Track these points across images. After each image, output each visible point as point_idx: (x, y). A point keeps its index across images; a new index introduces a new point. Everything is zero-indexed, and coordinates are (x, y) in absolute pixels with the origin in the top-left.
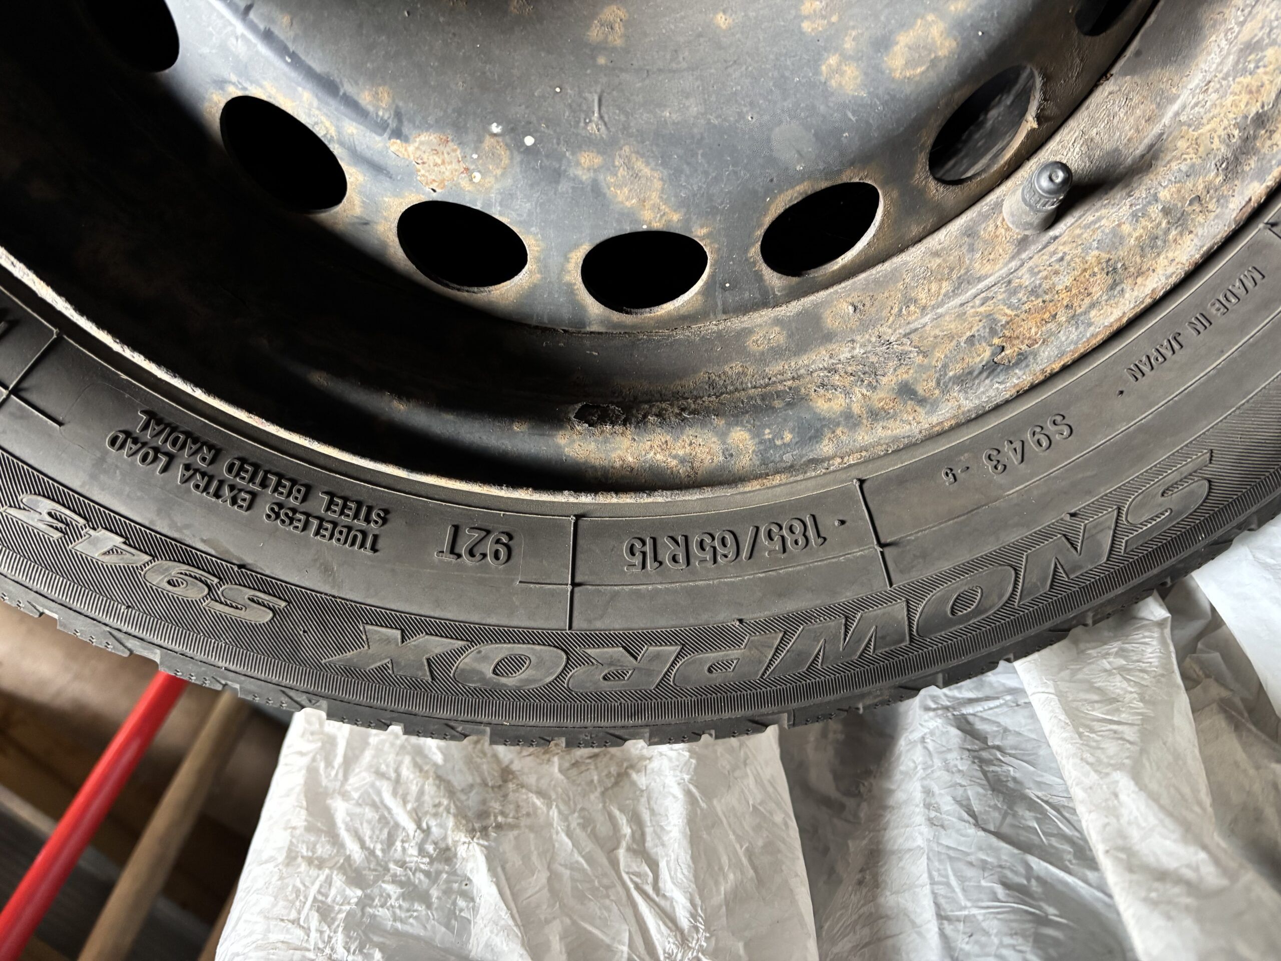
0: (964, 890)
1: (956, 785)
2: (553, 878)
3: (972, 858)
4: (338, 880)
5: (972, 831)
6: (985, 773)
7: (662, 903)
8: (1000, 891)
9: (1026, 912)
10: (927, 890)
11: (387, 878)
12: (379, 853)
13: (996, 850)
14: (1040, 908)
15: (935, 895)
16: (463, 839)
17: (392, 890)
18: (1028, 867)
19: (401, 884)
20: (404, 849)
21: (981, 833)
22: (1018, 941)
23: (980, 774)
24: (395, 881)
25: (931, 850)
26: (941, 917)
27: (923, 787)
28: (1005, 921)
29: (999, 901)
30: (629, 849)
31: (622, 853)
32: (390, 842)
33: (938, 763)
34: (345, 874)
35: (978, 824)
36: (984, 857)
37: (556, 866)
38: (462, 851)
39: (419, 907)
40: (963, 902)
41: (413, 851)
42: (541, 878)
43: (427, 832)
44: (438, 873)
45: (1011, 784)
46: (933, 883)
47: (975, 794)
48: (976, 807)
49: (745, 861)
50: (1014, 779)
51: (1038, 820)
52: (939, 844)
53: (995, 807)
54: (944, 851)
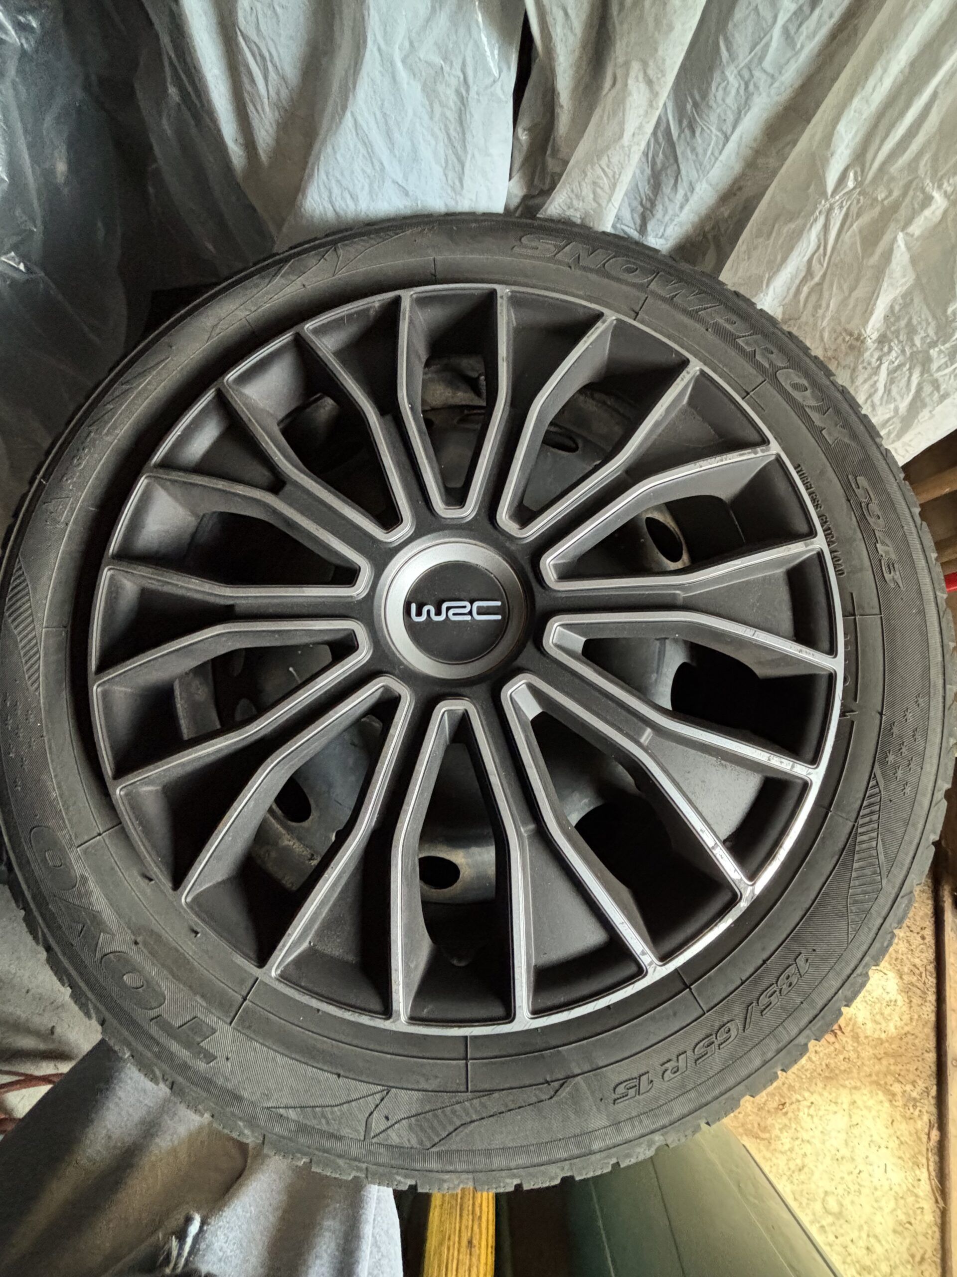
0: (709, 145)
1: (670, 200)
2: (852, 290)
3: (694, 157)
4: (934, 366)
5: (683, 172)
6: (656, 196)
7: (822, 238)
8: (698, 134)
9: (698, 113)
10: (721, 158)
11: (915, 349)
12: (908, 366)
13: (683, 153)
14: (692, 112)
15: (720, 153)
16: (870, 341)
17: (918, 341)
18: (679, 136)
19: (912, 340)
20: (896, 358)
21: (681, 166)
22: (712, 103)
23: (658, 198)
24: (913, 345)
25: (704, 176)
26: (727, 139)
27: (681, 212)
28: (708, 116)
29: (702, 129)
30: (812, 278)
31: (817, 279)
32: (900, 366)
33: (667, 218)
34: (929, 367)
35: (678, 172)
36: (690, 154)
37: (847, 294)
38: (875, 336)
39: (915, 322)
40: (714, 138)
41: (894, 354)
42: (857, 294)
43: (880, 359)
44: (893, 333)
45: (652, 181)
46: (717, 159)
47: (667, 189)
48: (672, 181)
49: (774, 234)
50: (649, 183)
51: (658, 156)
52: (699, 176)
53: (667, 175)
54: (700, 172)
